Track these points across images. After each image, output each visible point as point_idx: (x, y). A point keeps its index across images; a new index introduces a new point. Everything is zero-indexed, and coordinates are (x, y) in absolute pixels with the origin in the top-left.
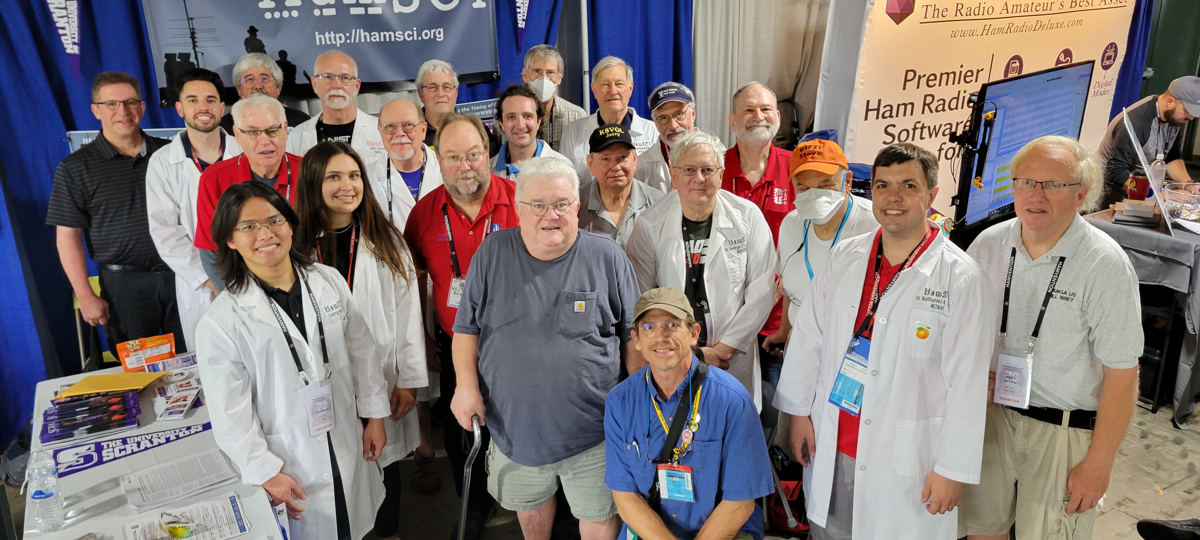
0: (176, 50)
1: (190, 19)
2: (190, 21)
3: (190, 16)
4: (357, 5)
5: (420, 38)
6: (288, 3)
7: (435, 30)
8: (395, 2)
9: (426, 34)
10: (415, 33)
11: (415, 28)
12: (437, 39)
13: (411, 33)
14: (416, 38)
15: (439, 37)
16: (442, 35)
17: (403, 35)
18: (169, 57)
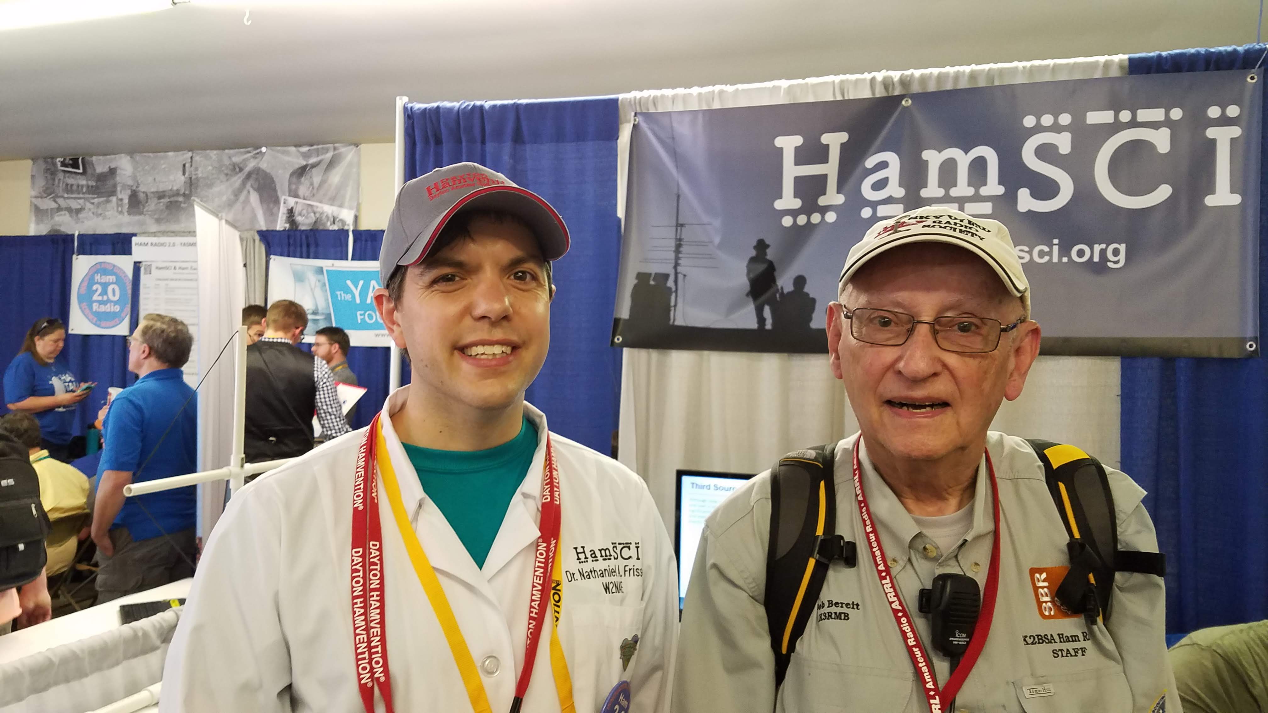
0: (654, 269)
1: (679, 226)
2: (679, 228)
3: (680, 222)
4: (946, 199)
5: (1065, 260)
6: (822, 201)
7: (1103, 246)
8: (1024, 194)
9: (1081, 253)
10: (1056, 249)
11: (1056, 241)
12: (1110, 265)
13: (1046, 249)
14: (1055, 259)
15: (1116, 259)
16: (1122, 257)
17: (1030, 253)
18: (642, 277)
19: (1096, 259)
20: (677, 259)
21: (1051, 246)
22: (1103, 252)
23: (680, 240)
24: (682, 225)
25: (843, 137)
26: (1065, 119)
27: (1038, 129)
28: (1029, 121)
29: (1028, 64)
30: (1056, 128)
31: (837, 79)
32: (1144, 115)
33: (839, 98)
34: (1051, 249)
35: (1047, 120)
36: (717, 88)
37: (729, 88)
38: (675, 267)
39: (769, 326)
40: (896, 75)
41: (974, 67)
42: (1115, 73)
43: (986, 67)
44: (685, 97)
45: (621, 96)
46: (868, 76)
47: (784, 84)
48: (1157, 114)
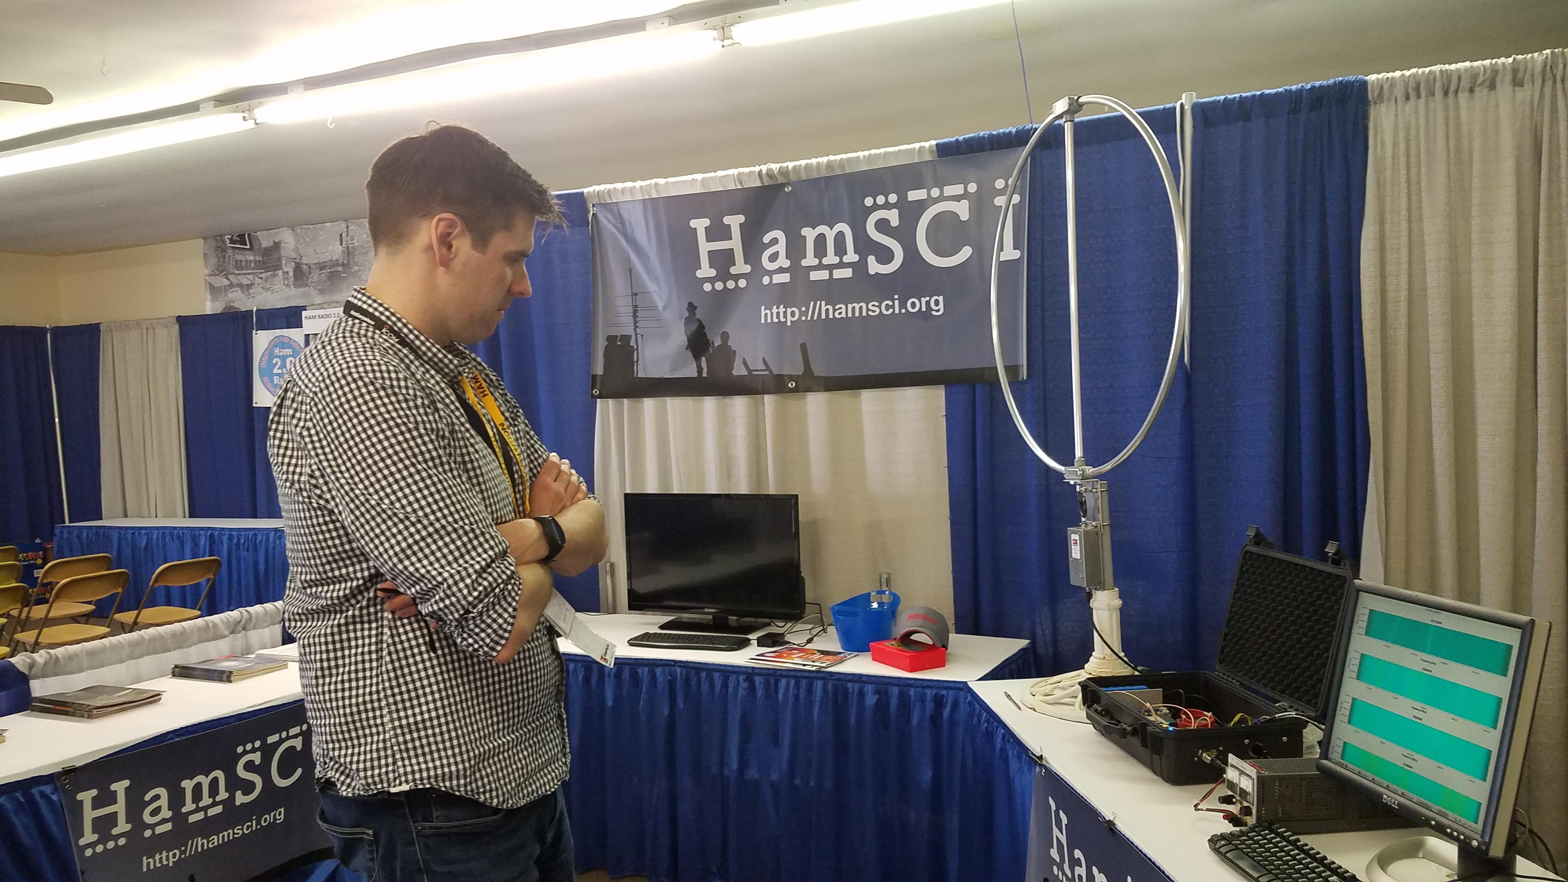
1: (634, 295)
2: (634, 297)
3: (635, 292)
4: (820, 267)
5: (903, 311)
6: (733, 270)
7: (928, 298)
8: (871, 259)
9: (913, 305)
10: (897, 302)
11: (896, 297)
12: (934, 313)
13: (890, 303)
14: (897, 311)
15: (937, 308)
16: (941, 306)
17: (879, 307)
18: (611, 339)
19: (924, 309)
20: (635, 322)
21: (893, 300)
22: (928, 303)
23: (636, 306)
24: (636, 294)
25: (741, 218)
26: (893, 198)
27: (876, 207)
28: (869, 202)
29: (867, 153)
30: (887, 206)
31: (734, 172)
32: (949, 190)
33: (739, 187)
34: (894, 303)
35: (881, 200)
36: (654, 181)
37: (661, 181)
38: (635, 330)
39: (705, 375)
40: (775, 167)
41: (832, 158)
42: (927, 158)
43: (838, 157)
44: (632, 190)
45: (585, 190)
46: (757, 169)
47: (699, 177)
48: (958, 189)
